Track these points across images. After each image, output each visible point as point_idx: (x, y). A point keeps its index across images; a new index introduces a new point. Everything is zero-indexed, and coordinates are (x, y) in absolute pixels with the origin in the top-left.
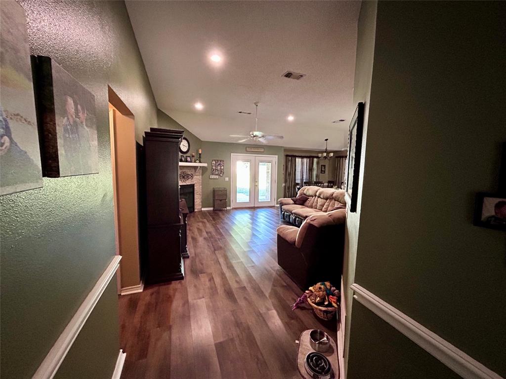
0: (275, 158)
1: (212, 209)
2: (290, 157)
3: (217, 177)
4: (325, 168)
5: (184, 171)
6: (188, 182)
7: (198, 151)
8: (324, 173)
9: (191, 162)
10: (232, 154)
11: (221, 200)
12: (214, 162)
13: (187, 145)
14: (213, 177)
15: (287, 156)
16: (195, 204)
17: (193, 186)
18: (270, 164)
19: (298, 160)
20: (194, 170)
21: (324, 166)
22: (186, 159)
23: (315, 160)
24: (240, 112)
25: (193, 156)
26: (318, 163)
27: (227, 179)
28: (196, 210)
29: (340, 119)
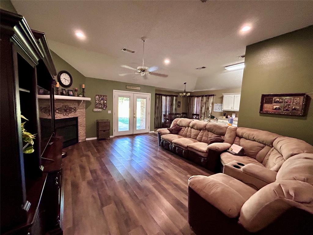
0: (149, 95)
1: (96, 138)
2: (158, 95)
3: (100, 110)
4: (180, 104)
5: (66, 104)
6: (71, 116)
7: (81, 86)
8: (180, 107)
9: (74, 96)
10: (114, 90)
11: (104, 131)
12: (98, 97)
13: (69, 79)
14: (96, 110)
15: (156, 94)
16: (79, 135)
17: (76, 119)
18: (145, 99)
19: (164, 98)
20: (77, 104)
21: (180, 102)
22: (68, 93)
23: (175, 98)
24: (125, 50)
25: (76, 91)
26: (176, 100)
27: (109, 112)
28: (80, 141)
29: (202, 66)
